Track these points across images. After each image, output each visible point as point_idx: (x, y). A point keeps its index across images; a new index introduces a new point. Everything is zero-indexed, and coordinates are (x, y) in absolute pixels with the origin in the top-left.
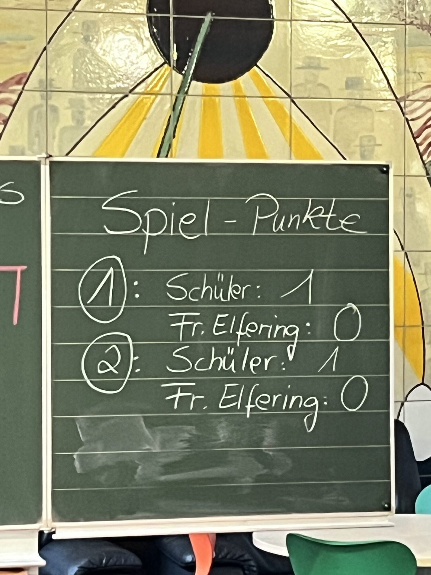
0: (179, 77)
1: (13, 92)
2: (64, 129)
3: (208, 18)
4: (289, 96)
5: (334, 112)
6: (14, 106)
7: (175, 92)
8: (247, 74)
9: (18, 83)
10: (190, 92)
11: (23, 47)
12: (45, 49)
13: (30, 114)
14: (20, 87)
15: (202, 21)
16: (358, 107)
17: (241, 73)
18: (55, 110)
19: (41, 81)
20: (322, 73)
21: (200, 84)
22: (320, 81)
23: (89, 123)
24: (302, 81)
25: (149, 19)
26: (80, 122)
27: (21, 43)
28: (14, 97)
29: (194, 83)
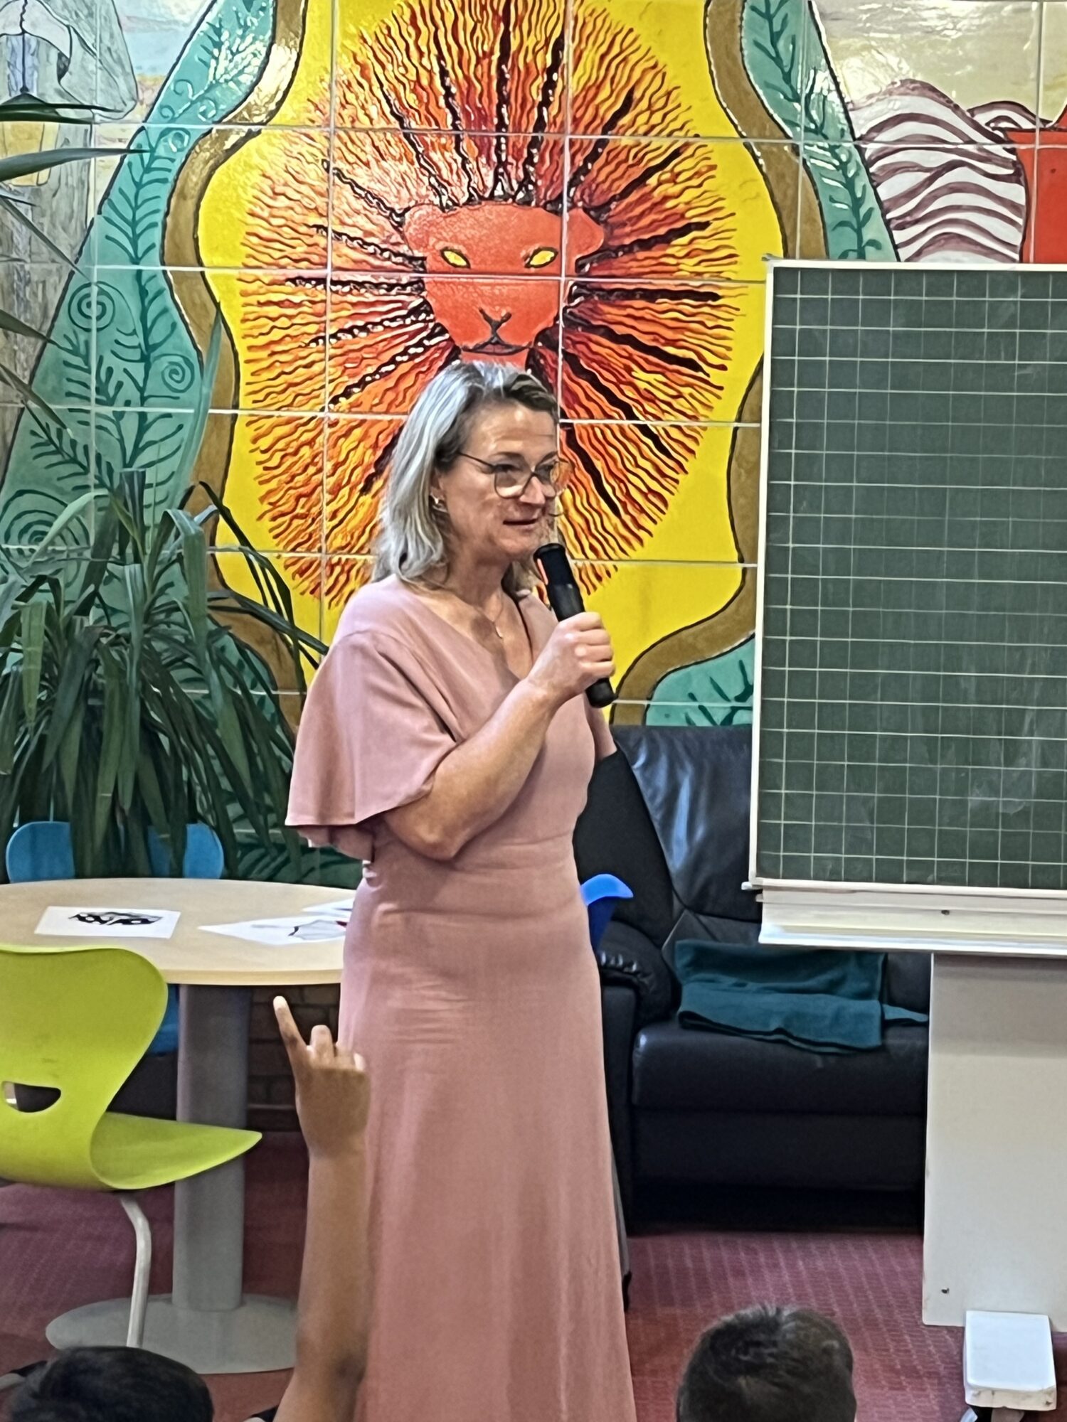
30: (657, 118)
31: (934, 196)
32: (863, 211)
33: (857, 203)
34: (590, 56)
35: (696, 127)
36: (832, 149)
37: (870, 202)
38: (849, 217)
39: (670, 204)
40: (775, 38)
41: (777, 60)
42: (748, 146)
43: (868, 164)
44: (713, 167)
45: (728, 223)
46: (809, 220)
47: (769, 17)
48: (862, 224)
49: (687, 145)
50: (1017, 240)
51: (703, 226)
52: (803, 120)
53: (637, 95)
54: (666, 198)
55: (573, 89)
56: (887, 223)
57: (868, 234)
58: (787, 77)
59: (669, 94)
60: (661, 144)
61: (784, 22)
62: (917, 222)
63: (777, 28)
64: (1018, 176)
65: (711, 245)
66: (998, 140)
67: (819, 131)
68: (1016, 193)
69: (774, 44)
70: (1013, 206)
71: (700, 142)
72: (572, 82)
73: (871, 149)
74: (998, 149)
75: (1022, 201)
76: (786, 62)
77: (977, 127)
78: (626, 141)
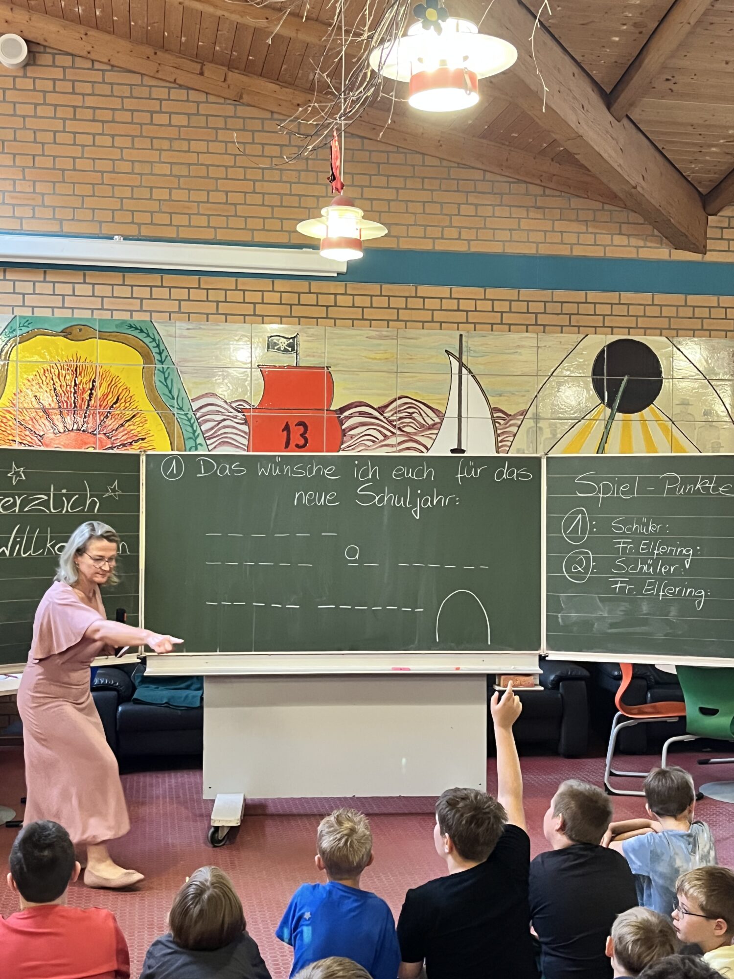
0: (609, 411)
1: (518, 419)
2: (546, 439)
3: (626, 378)
4: (671, 420)
5: (697, 429)
6: (519, 427)
7: (607, 419)
8: (647, 409)
9: (522, 415)
10: (615, 418)
11: (524, 396)
12: (536, 396)
13: (528, 431)
14: (522, 417)
15: (623, 380)
16: (710, 426)
17: (645, 408)
18: (541, 428)
19: (533, 414)
20: (690, 407)
21: (621, 414)
22: (689, 412)
23: (559, 436)
24: (679, 412)
25: (593, 379)
26: (554, 435)
27: (523, 393)
28: (519, 422)
29: (617, 414)
30: (128, 404)
31: (219, 429)
32: (196, 434)
33: (194, 432)
34: (105, 385)
35: (140, 408)
36: (186, 415)
37: (199, 431)
38: (191, 435)
39: (133, 432)
40: (166, 379)
41: (167, 386)
42: (158, 414)
43: (197, 419)
44: (146, 420)
45: (152, 438)
46: (179, 437)
47: (164, 373)
48: (196, 438)
49: (138, 413)
50: (246, 443)
51: (143, 439)
52: (176, 406)
53: (120, 398)
54: (132, 430)
55: (99, 395)
56: (205, 438)
57: (198, 441)
58: (170, 392)
59: (131, 397)
60: (129, 413)
61: (169, 374)
62: (214, 437)
63: (166, 376)
64: (246, 423)
65: (147, 445)
66: (239, 412)
67: (181, 409)
68: (245, 428)
69: (166, 381)
70: (245, 433)
71: (142, 412)
72: (99, 393)
73: (198, 415)
74: (239, 414)
75: (247, 431)
76: (170, 387)
77: (233, 408)
78: (118, 412)
